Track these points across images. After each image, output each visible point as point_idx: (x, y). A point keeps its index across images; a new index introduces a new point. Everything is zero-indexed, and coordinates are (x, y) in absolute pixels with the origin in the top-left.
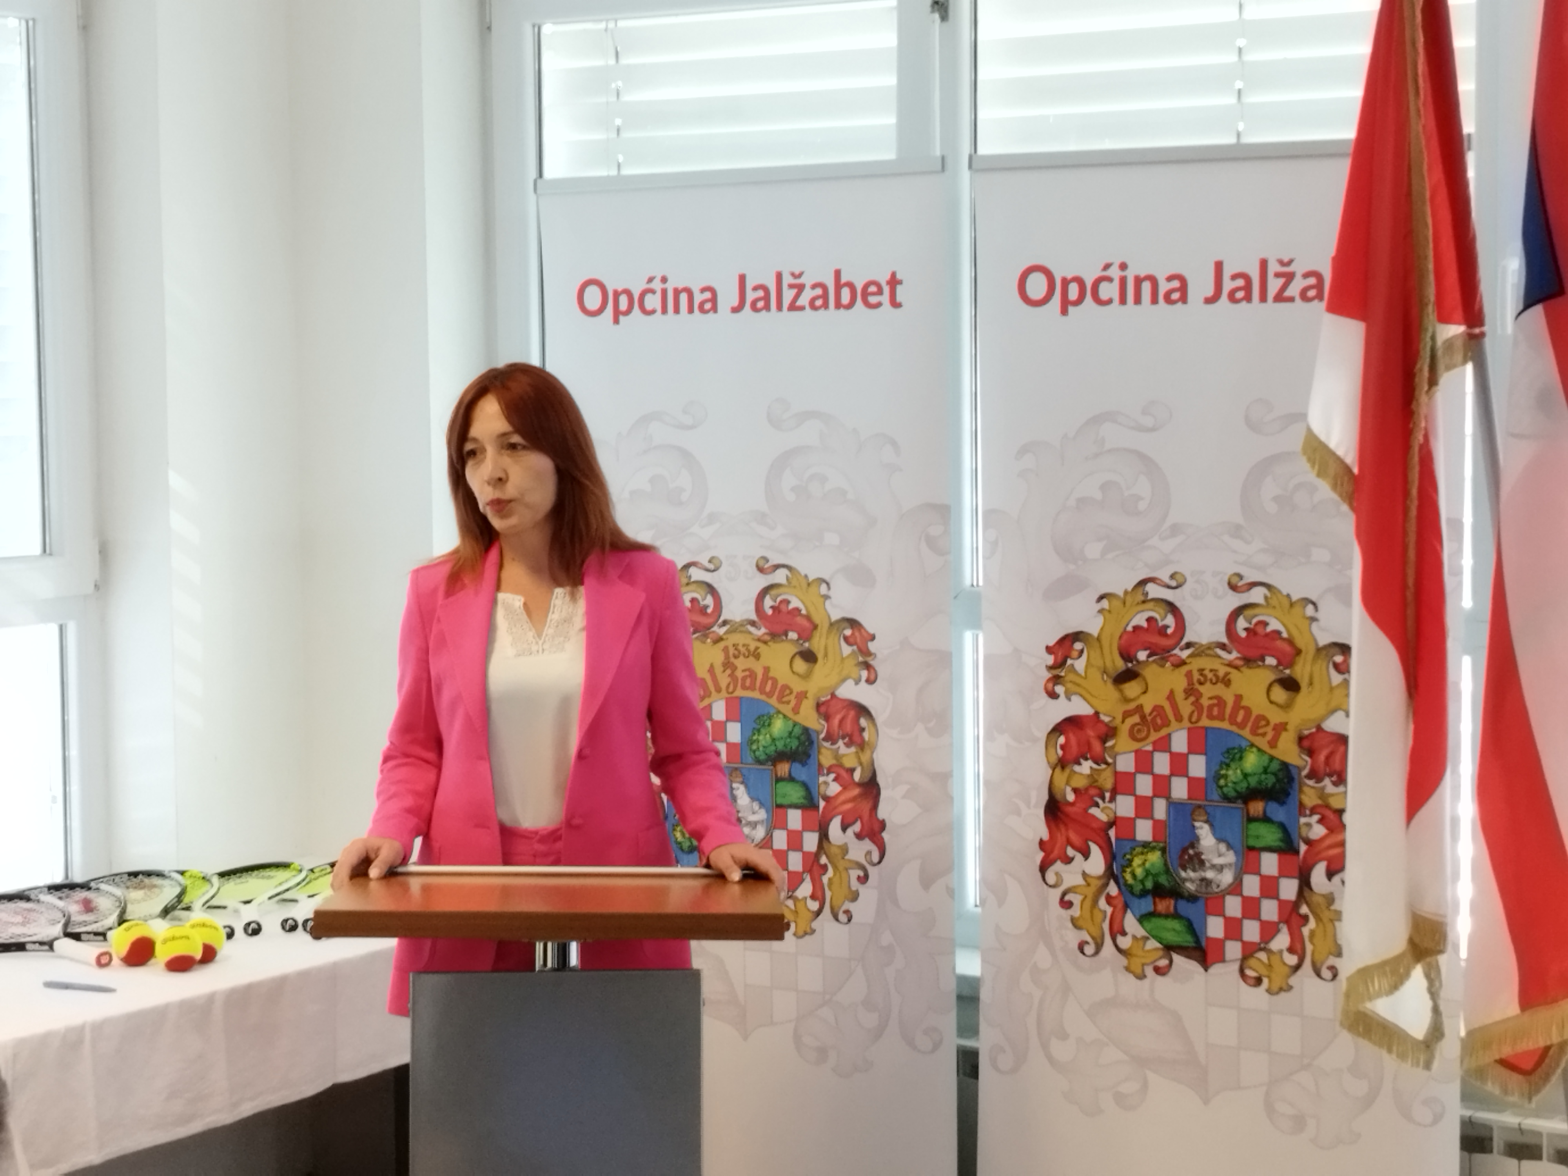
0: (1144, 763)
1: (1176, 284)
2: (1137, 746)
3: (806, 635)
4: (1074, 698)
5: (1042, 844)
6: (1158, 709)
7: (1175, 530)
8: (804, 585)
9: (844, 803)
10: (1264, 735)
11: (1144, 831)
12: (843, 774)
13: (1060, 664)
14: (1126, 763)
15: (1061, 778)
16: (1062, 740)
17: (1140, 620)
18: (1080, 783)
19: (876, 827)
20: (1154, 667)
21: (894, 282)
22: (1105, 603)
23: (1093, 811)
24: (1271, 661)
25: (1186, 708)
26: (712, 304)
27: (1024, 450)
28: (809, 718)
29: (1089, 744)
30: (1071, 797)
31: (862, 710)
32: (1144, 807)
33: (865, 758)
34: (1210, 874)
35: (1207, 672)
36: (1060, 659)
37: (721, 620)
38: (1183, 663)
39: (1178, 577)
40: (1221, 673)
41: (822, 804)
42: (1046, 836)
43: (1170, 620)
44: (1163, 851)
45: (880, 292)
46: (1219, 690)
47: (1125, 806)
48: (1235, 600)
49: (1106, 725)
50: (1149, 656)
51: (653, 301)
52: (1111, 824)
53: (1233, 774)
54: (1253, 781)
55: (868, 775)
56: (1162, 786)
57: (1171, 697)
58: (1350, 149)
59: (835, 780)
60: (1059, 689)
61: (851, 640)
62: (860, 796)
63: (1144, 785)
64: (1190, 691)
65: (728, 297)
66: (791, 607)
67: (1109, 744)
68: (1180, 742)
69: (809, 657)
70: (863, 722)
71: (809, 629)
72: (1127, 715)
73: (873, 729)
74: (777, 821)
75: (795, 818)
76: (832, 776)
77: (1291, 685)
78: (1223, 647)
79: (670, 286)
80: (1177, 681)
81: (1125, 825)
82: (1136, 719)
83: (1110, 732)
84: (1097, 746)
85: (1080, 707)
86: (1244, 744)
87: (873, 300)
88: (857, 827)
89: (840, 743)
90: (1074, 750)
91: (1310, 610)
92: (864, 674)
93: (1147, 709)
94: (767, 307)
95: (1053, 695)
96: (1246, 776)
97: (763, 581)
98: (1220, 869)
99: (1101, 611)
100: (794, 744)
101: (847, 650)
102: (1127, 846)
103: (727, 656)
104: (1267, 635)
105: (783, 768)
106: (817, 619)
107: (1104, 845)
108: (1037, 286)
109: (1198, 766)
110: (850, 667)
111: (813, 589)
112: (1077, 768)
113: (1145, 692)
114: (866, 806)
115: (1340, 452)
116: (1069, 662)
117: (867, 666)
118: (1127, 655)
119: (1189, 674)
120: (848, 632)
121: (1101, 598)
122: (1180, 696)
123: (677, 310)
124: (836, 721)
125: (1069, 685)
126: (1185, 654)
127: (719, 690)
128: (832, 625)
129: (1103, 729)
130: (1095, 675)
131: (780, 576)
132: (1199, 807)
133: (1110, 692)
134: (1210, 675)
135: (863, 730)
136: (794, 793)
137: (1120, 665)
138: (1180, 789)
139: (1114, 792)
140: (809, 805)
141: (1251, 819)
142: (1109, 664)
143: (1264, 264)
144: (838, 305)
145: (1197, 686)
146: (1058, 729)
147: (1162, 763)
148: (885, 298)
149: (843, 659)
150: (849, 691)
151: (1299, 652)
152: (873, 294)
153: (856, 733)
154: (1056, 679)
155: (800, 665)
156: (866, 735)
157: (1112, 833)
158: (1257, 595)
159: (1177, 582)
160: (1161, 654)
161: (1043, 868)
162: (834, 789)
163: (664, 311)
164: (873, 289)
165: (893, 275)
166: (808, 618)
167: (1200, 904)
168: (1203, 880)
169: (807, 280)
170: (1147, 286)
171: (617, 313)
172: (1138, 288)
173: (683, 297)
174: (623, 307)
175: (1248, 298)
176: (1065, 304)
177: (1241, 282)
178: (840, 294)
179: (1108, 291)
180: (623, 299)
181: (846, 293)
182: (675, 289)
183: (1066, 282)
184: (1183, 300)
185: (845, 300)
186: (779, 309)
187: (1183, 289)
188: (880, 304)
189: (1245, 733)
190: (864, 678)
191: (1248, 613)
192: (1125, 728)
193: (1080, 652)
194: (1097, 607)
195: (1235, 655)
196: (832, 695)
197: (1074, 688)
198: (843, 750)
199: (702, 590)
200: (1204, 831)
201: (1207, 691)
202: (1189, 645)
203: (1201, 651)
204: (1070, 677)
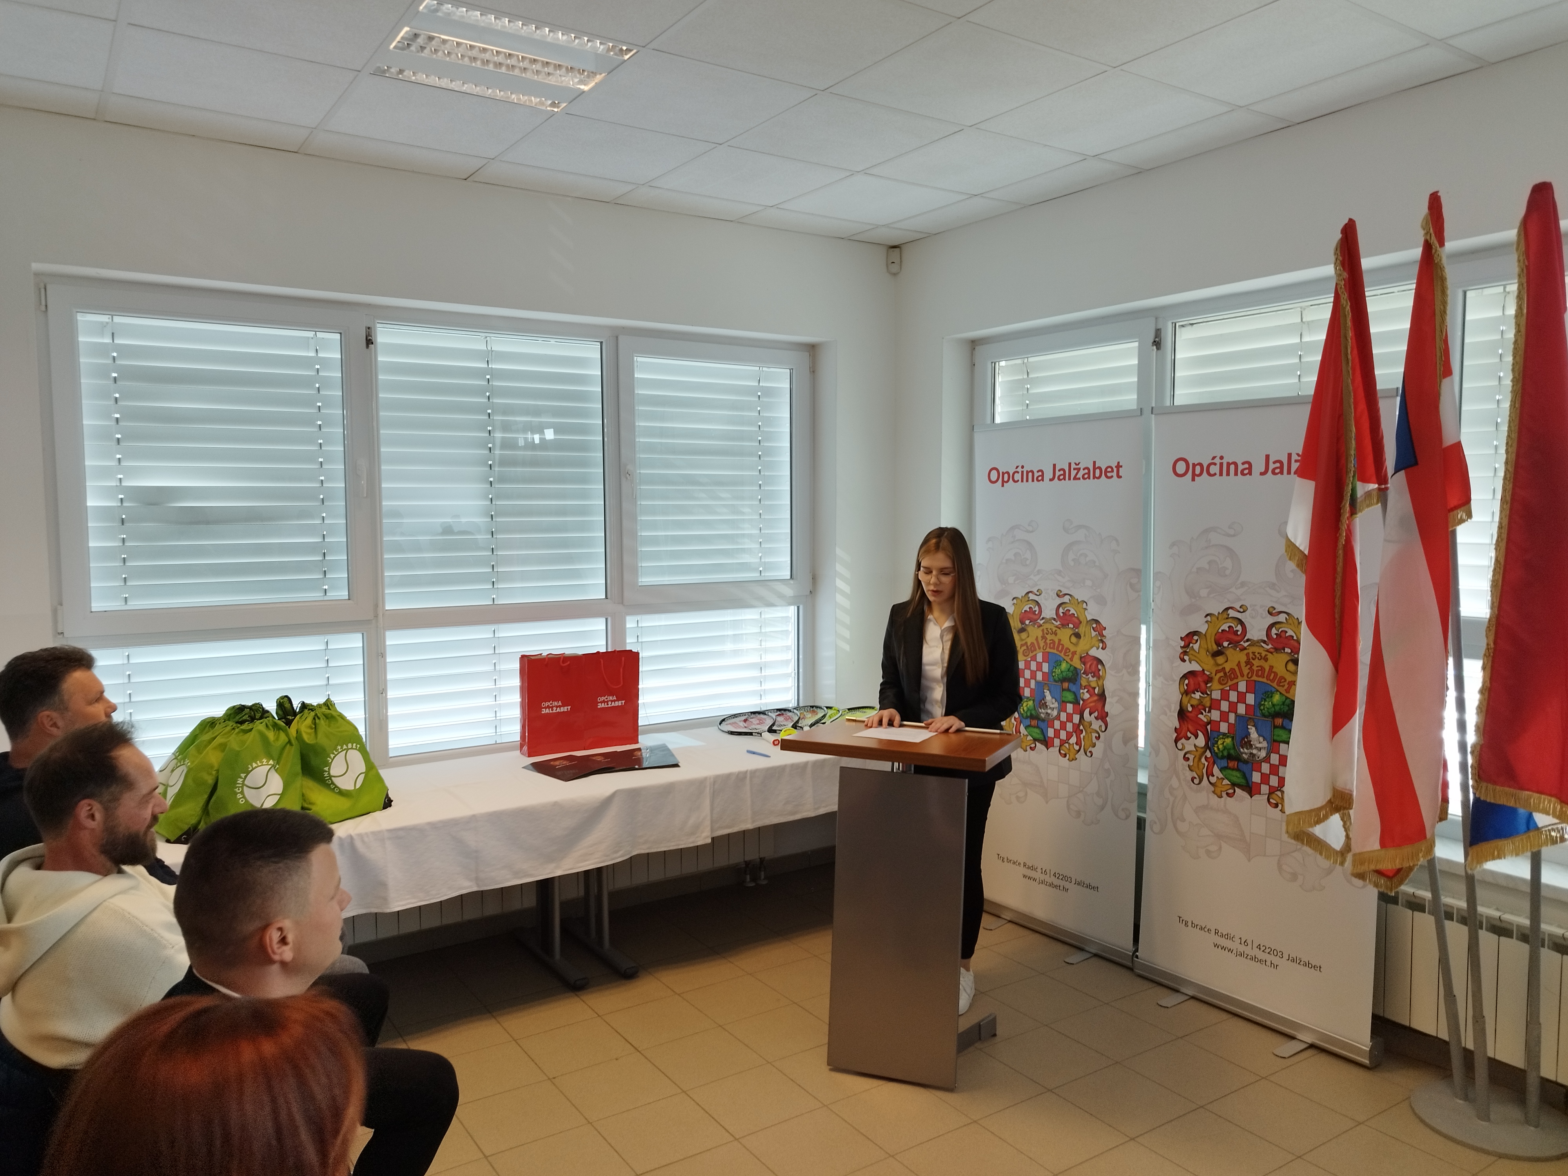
0: (1225, 696)
1: (1247, 466)
2: (1222, 687)
3: (1076, 626)
4: (1192, 662)
5: (1176, 729)
6: (1232, 670)
7: (1243, 584)
8: (1076, 603)
9: (1091, 703)
10: (1283, 686)
11: (1224, 728)
12: (1091, 690)
13: (1186, 646)
14: (1216, 695)
15: (1185, 700)
16: (1187, 682)
17: (1225, 627)
18: (1195, 703)
19: (1104, 715)
20: (1231, 650)
21: (1119, 466)
22: (1209, 618)
23: (1200, 716)
24: (1288, 650)
25: (1246, 671)
26: (1041, 477)
27: (1173, 544)
28: (1077, 663)
29: (1199, 684)
30: (1190, 709)
31: (1100, 661)
32: (1224, 717)
33: (1101, 683)
34: (1255, 751)
35: (1256, 654)
36: (1187, 644)
37: (1041, 617)
38: (1245, 649)
39: (1244, 607)
40: (1263, 655)
41: (1081, 702)
42: (1178, 727)
43: (1239, 628)
44: (1233, 738)
45: (1112, 471)
46: (1262, 663)
47: (1215, 715)
48: (1271, 620)
49: (1208, 676)
50: (1228, 645)
51: (1018, 477)
52: (1208, 723)
53: (1268, 704)
54: (1277, 708)
55: (1101, 692)
56: (1233, 707)
57: (1239, 664)
59: (1087, 692)
60: (1186, 658)
61: (1096, 629)
62: (1097, 700)
63: (1225, 706)
64: (1248, 663)
65: (1048, 474)
66: (1070, 613)
67: (1208, 685)
68: (1242, 687)
69: (1078, 636)
70: (1100, 667)
71: (1079, 623)
72: (1217, 672)
73: (1104, 671)
74: (1062, 708)
75: (1070, 708)
76: (1086, 690)
78: (1264, 642)
79: (1025, 470)
80: (1242, 657)
81: (1216, 724)
82: (1222, 674)
83: (1209, 680)
84: (1203, 685)
85: (1195, 667)
86: (1273, 690)
87: (1109, 475)
88: (1096, 714)
89: (1090, 675)
90: (1192, 687)
92: (1101, 645)
93: (1227, 670)
94: (1064, 479)
95: (1183, 660)
96: (1274, 705)
97: (1060, 601)
98: (1260, 749)
99: (1207, 622)
100: (1070, 674)
101: (1094, 633)
102: (1215, 734)
103: (1043, 634)
104: (1287, 637)
105: (1066, 685)
106: (1081, 619)
107: (1205, 733)
108: (1181, 467)
109: (1250, 699)
110: (1095, 641)
111: (1080, 605)
112: (1193, 695)
114: (1100, 705)
115: (1302, 548)
116: (1191, 645)
117: (1102, 641)
118: (1218, 644)
119: (1248, 655)
120: (1094, 626)
121: (1207, 615)
122: (1243, 665)
123: (1027, 480)
124: (1088, 665)
125: (1191, 656)
126: (1246, 644)
127: (1039, 648)
128: (1087, 622)
129: (1206, 678)
130: (1203, 652)
131: (1066, 599)
132: (1250, 718)
133: (1210, 661)
134: (1258, 656)
135: (1100, 670)
136: (1069, 696)
137: (1215, 647)
138: (1241, 709)
139: (1210, 708)
140: (1076, 703)
141: (1275, 727)
142: (1210, 647)
144: (1094, 477)
145: (1251, 660)
146: (1185, 676)
147: (1233, 697)
148: (1114, 474)
149: (1092, 637)
150: (1093, 652)
152: (1109, 472)
153: (1097, 672)
154: (1185, 653)
155: (1074, 639)
156: (1101, 673)
157: (1209, 727)
158: (1282, 618)
159: (1244, 609)
160: (1235, 644)
161: (1176, 741)
162: (1087, 696)
163: (1022, 481)
164: (1109, 470)
165: (1119, 463)
166: (1078, 618)
167: (1250, 766)
168: (1251, 753)
169: (1082, 466)
170: (1232, 467)
171: (1003, 482)
172: (1229, 468)
173: (1030, 474)
174: (1006, 479)
175: (1282, 473)
176: (1194, 476)
177: (1278, 465)
178: (1095, 472)
179: (1214, 469)
180: (1006, 476)
181: (1098, 471)
182: (1027, 471)
183: (1194, 465)
184: (1250, 473)
185: (1097, 475)
186: (1069, 479)
187: (1250, 468)
188: (1112, 477)
189: (1274, 685)
190: (1101, 646)
191: (1277, 626)
192: (1216, 678)
193: (1197, 641)
194: (1206, 619)
195: (1270, 646)
196: (1087, 653)
197: (1193, 658)
198: (1091, 679)
199: (1034, 604)
200: (1252, 730)
201: (1256, 663)
202: (1248, 640)
203: (1253, 643)
204: (1192, 652)
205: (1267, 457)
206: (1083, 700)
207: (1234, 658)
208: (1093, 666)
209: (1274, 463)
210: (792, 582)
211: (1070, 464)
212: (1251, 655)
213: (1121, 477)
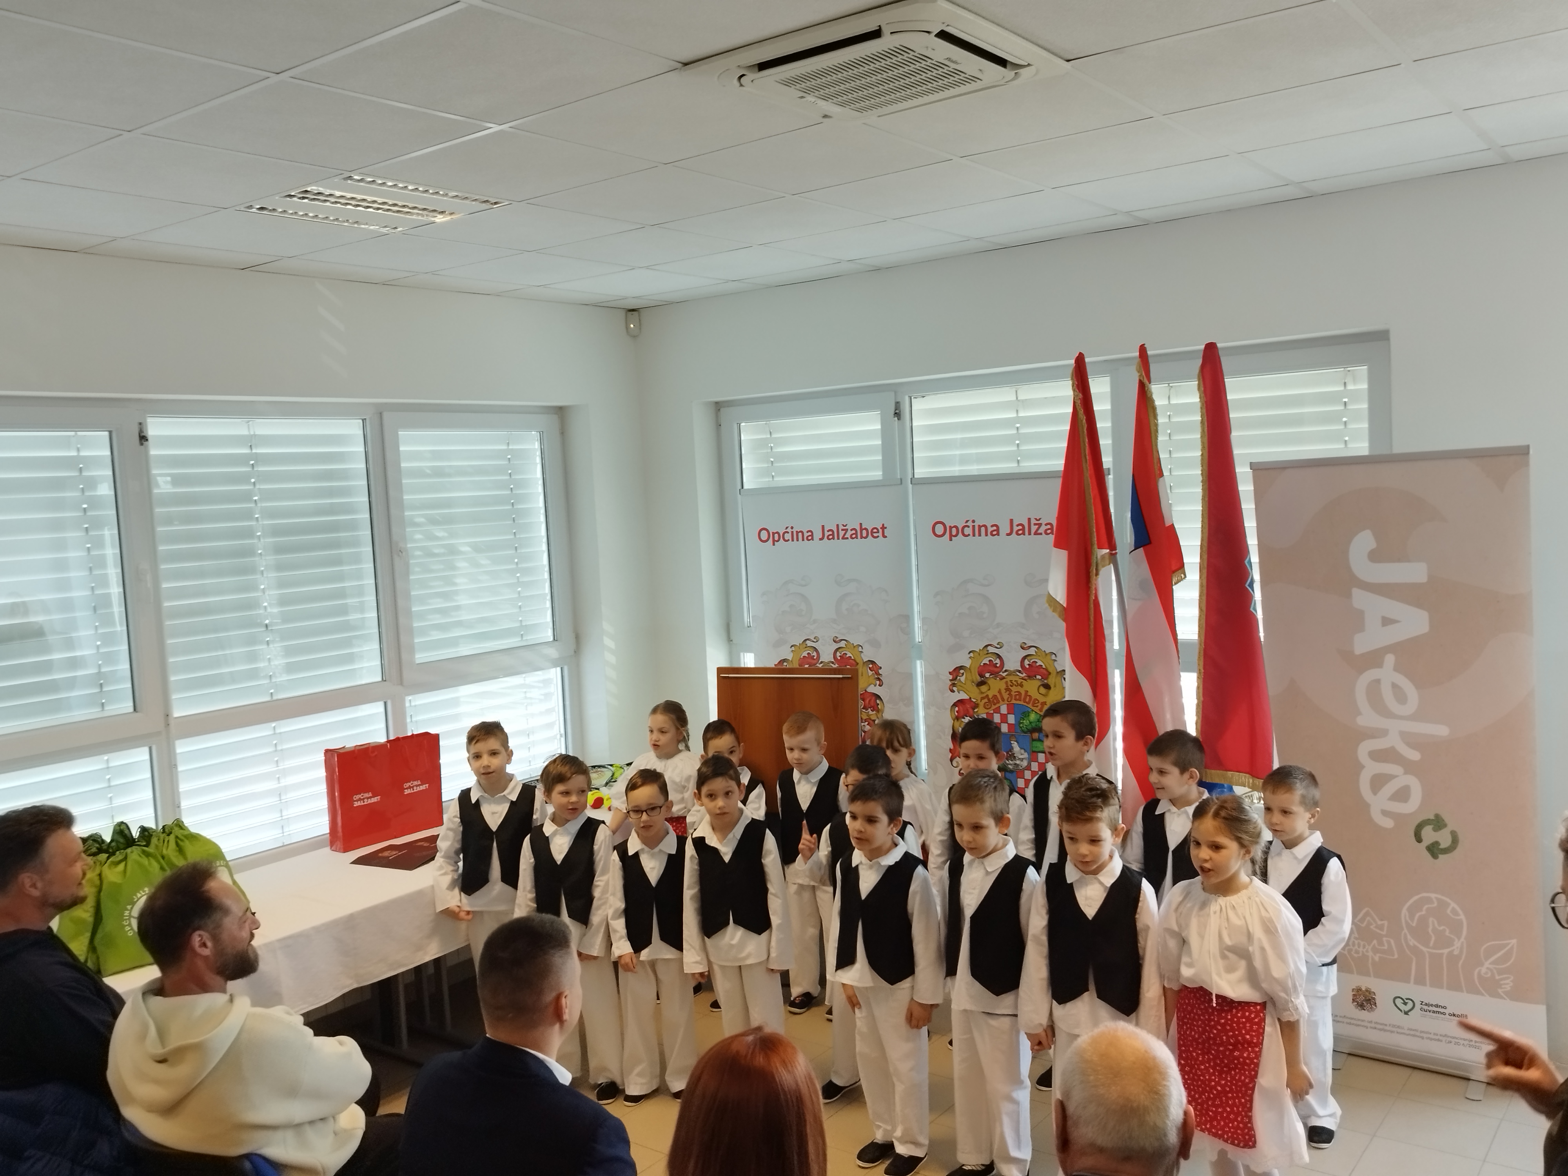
1: (995, 528)
2: (987, 711)
4: (961, 692)
5: (950, 750)
6: (995, 696)
7: (998, 625)
8: (852, 647)
9: (871, 734)
10: (1037, 707)
12: (870, 723)
13: (954, 679)
15: (957, 724)
16: (957, 709)
17: (986, 661)
20: (993, 680)
21: (883, 528)
22: (972, 655)
24: (1039, 677)
25: (1006, 696)
26: (811, 537)
27: (938, 594)
29: (967, 710)
31: (878, 697)
33: (879, 716)
34: (1018, 762)
35: (1013, 682)
36: (955, 677)
37: (821, 661)
38: (1004, 678)
39: (1000, 644)
40: (1019, 682)
41: (862, 734)
42: (952, 747)
43: (998, 661)
45: (878, 532)
46: (1019, 689)
49: (974, 702)
50: (990, 675)
51: (788, 536)
53: (1026, 722)
54: (1034, 725)
57: (1000, 692)
58: (1061, 474)
59: (868, 725)
60: (955, 689)
61: (872, 669)
64: (1007, 689)
65: (818, 534)
66: (847, 656)
67: (976, 710)
68: (1004, 709)
70: (878, 701)
71: (855, 665)
72: (982, 698)
73: (882, 704)
76: (867, 723)
77: (1047, 687)
78: (1020, 671)
79: (794, 530)
80: (1002, 685)
82: (986, 700)
83: (976, 706)
84: (971, 711)
85: (963, 696)
86: (1029, 710)
87: (875, 535)
89: (869, 710)
90: (962, 713)
91: (1053, 657)
92: (878, 682)
93: (990, 697)
94: (833, 538)
95: (953, 691)
96: (1030, 723)
97: (836, 646)
98: (1022, 760)
99: (970, 658)
101: (870, 673)
104: (1037, 667)
106: (858, 661)
108: (939, 529)
109: (1011, 719)
110: (872, 680)
111: (856, 648)
112: (963, 720)
113: (989, 690)
115: (1060, 601)
116: (958, 678)
117: (879, 679)
118: (981, 675)
119: (1006, 683)
120: (871, 666)
121: (970, 652)
122: (1003, 691)
123: (798, 540)
124: (867, 701)
125: (959, 687)
126: (1004, 674)
128: (864, 663)
129: (973, 705)
130: (969, 683)
131: (843, 644)
132: (1013, 735)
133: (975, 690)
134: (1015, 683)
135: (878, 704)
137: (979, 679)
138: (1004, 728)
141: (1033, 740)
142: (974, 679)
143: (1029, 519)
144: (862, 537)
145: (1010, 687)
146: (955, 705)
148: (880, 534)
149: (869, 677)
150: (872, 689)
151: (1050, 673)
152: (875, 532)
153: (876, 706)
154: (954, 685)
156: (879, 707)
158: (1032, 651)
159: (1000, 646)
160: (995, 674)
161: (951, 760)
162: (867, 728)
163: (793, 540)
164: (875, 530)
165: (883, 525)
166: (855, 660)
167: (1015, 774)
168: (1015, 764)
169: (849, 527)
170: (983, 529)
171: (774, 541)
172: (980, 530)
173: (800, 534)
174: (776, 538)
175: (1024, 534)
176: (951, 536)
177: (1020, 527)
178: (862, 533)
179: (968, 531)
180: (776, 535)
181: (864, 532)
182: (797, 531)
183: (951, 528)
184: (998, 534)
185: (864, 534)
186: (838, 539)
187: (998, 530)
188: (878, 537)
189: (1030, 706)
190: (878, 684)
191: (1029, 658)
192: (982, 704)
193: (963, 674)
194: (969, 656)
195: (1024, 675)
196: (866, 690)
197: (961, 688)
198: (871, 713)
199: (812, 650)
200: (1015, 745)
201: (1014, 689)
202: (1006, 671)
203: (1011, 673)
204: (959, 684)
205: (1011, 521)
206: (865, 732)
207: (995, 686)
208: (872, 701)
209: (1018, 525)
210: (556, 643)
211: (838, 526)
212: (1009, 683)
213: (886, 537)
